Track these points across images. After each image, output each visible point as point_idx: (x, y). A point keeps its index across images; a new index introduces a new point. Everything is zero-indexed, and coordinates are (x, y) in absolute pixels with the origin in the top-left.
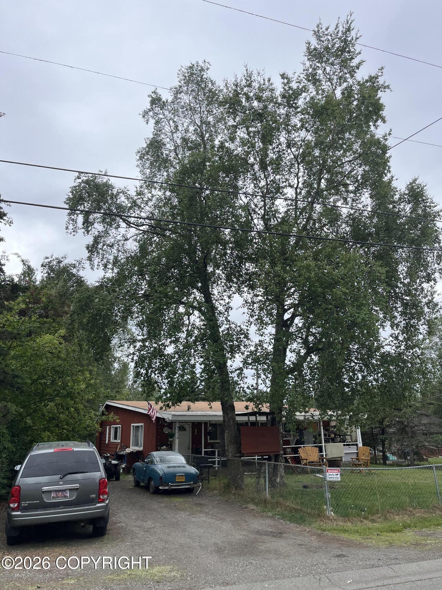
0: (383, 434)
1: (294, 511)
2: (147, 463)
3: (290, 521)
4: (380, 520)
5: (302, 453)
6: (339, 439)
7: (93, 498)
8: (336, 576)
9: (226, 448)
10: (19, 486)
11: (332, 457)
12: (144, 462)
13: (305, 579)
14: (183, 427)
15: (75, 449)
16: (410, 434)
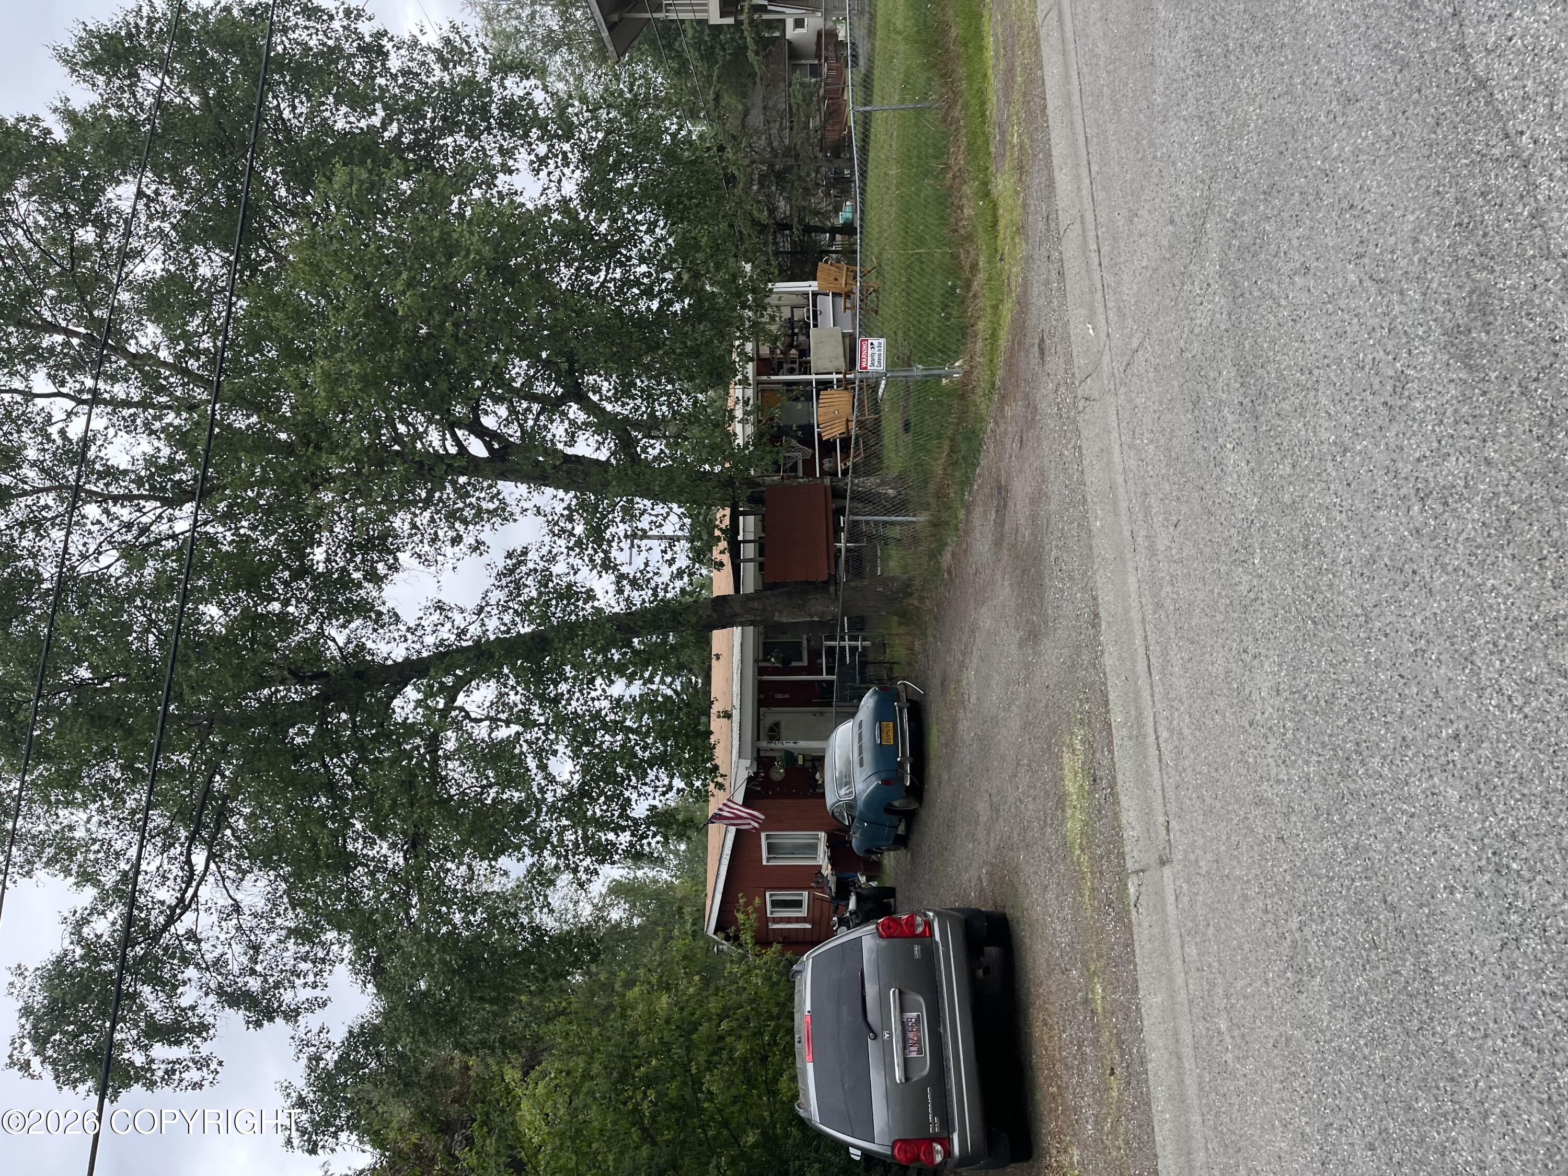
0: (790, 228)
1: (955, 457)
2: (853, 819)
3: (975, 466)
4: (973, 253)
5: (834, 432)
6: (802, 338)
7: (923, 951)
8: (1080, 361)
9: (816, 619)
10: (894, 1143)
11: (842, 359)
12: (849, 826)
13: (1085, 433)
14: (771, 729)
15: (808, 1007)
16: (791, 161)
